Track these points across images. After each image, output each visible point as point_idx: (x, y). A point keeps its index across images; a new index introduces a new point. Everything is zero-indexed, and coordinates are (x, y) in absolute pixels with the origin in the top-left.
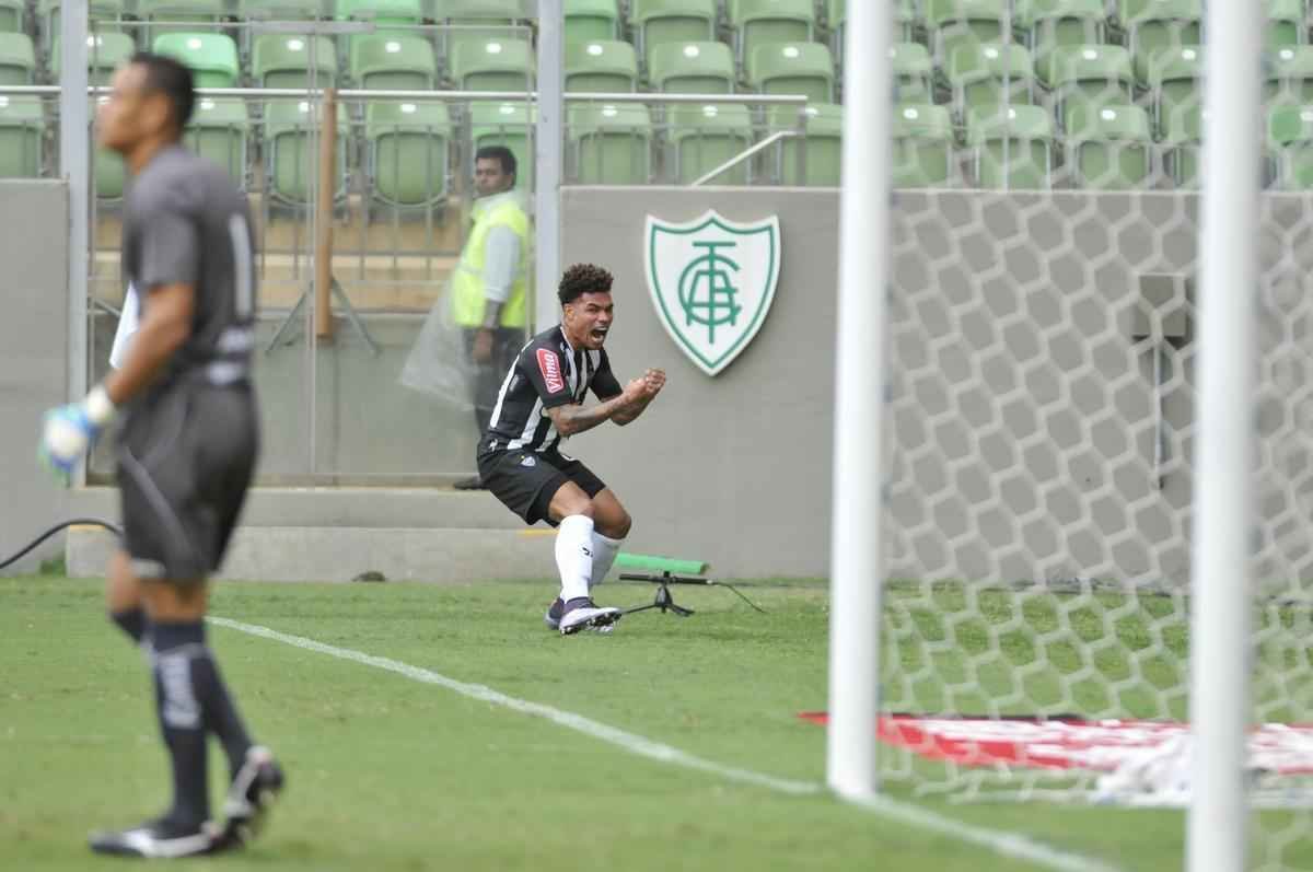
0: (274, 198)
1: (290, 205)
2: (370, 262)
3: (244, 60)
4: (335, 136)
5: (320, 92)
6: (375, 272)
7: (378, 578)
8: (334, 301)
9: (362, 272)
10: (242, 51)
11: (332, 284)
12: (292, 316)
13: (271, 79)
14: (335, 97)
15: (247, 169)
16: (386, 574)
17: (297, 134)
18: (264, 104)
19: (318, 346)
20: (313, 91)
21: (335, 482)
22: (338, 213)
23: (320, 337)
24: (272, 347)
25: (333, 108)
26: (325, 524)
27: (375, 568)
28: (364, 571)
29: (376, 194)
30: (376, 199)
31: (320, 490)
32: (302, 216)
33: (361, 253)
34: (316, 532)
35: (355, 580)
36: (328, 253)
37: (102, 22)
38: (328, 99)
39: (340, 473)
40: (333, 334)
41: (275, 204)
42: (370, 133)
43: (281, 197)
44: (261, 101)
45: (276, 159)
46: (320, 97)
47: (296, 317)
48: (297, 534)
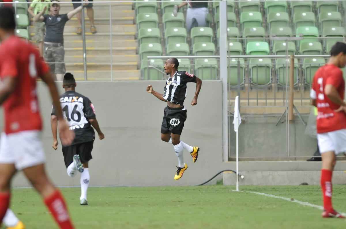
0: (279, 85)
1: (282, 86)
2: (304, 101)
3: (271, 49)
4: (294, 68)
5: (289, 56)
6: (306, 104)
7: (307, 184)
8: (294, 111)
9: (302, 104)
10: (271, 46)
11: (293, 106)
12: (283, 115)
13: (278, 53)
14: (294, 57)
15: (271, 77)
16: (308, 183)
17: (284, 68)
18: (276, 59)
19: (290, 123)
20: (287, 56)
21: (295, 159)
22: (296, 88)
23: (290, 121)
24: (278, 124)
25: (293, 60)
26: (292, 170)
27: (305, 182)
28: (303, 182)
29: (306, 83)
30: (306, 84)
31: (291, 161)
32: (285, 89)
33: (302, 99)
34: (290, 173)
35: (300, 185)
36: (293, 99)
37: (230, 38)
38: (292, 58)
39: (297, 157)
40: (294, 120)
41: (279, 86)
42: (304, 67)
43: (280, 84)
44: (275, 58)
45: (279, 75)
46: (289, 57)
47: (284, 115)
48: (284, 173)
